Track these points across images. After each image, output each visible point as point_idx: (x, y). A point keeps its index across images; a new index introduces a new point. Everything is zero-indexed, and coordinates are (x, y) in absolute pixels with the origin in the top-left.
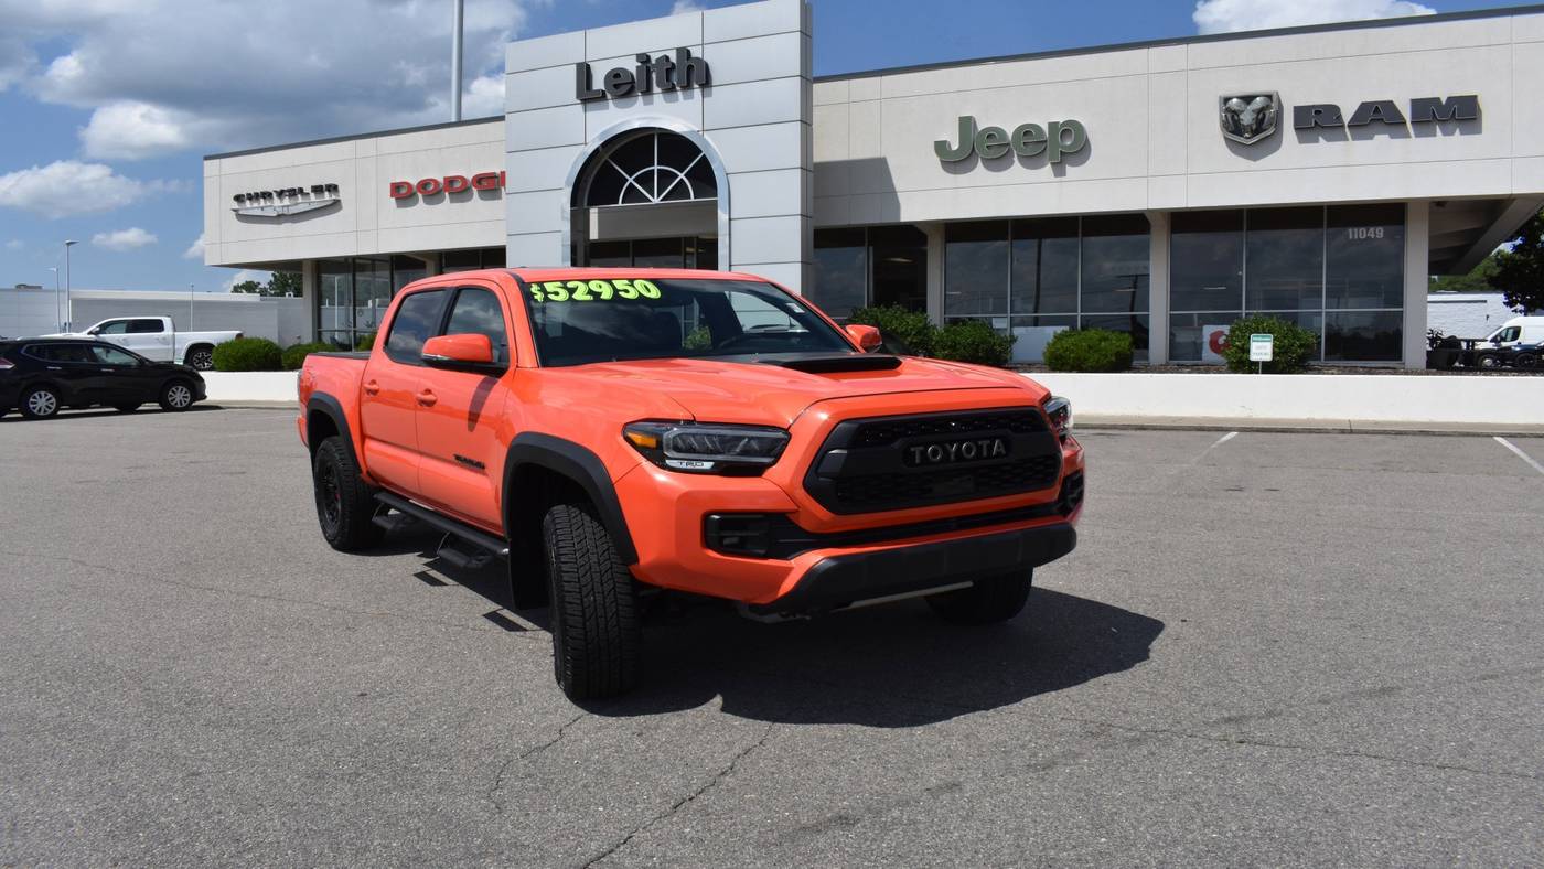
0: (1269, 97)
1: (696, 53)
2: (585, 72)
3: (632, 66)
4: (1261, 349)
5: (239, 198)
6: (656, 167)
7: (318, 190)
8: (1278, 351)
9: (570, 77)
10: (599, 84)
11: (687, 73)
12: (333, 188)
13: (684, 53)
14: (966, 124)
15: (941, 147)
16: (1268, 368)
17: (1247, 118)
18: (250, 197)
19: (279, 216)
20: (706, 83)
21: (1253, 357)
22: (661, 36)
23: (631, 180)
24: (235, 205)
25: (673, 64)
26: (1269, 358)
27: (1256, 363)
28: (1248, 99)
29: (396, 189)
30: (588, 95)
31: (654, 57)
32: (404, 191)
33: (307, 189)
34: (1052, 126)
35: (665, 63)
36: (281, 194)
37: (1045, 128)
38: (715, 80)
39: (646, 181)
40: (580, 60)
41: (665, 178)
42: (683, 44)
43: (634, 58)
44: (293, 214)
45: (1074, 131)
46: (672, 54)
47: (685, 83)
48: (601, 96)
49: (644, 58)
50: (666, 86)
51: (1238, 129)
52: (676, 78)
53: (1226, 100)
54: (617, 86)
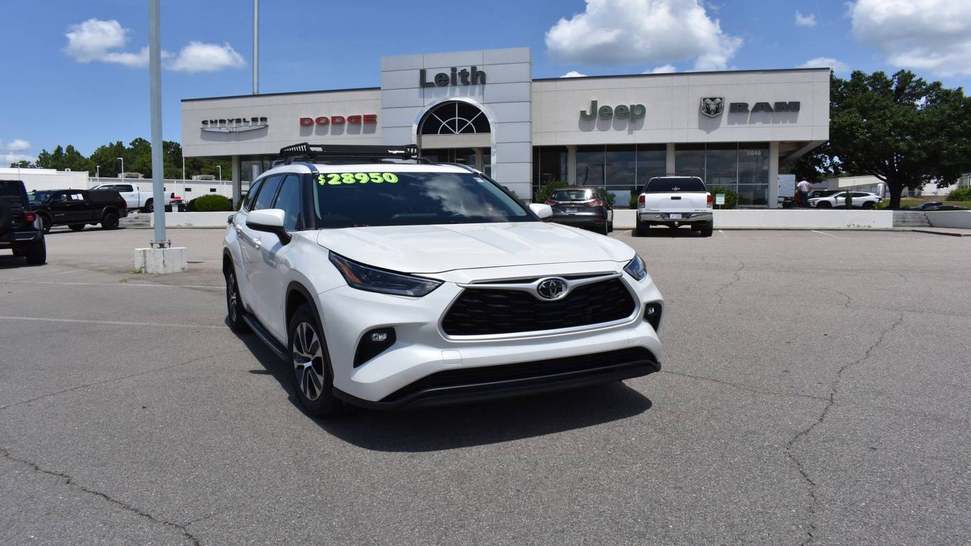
0: (721, 99)
1: (479, 69)
2: (423, 73)
3: (449, 73)
4: (721, 200)
5: (204, 122)
6: (457, 118)
7: (255, 120)
8: (727, 201)
9: (416, 76)
10: (430, 78)
11: (476, 77)
12: (263, 119)
13: (474, 68)
14: (594, 104)
15: (583, 113)
16: (723, 207)
17: (713, 107)
18: (212, 122)
19: (230, 132)
20: (483, 82)
21: (717, 203)
22: (464, 60)
23: (444, 123)
24: (202, 126)
25: (468, 73)
26: (723, 203)
27: (718, 205)
28: (713, 99)
29: (302, 120)
30: (424, 84)
31: (459, 69)
32: (306, 122)
33: (249, 119)
34: (632, 106)
35: (464, 74)
36: (231, 121)
37: (629, 107)
38: (488, 80)
39: (452, 124)
40: (422, 68)
41: (462, 123)
42: (473, 64)
43: (450, 69)
44: (239, 132)
45: (642, 109)
46: (469, 70)
47: (474, 82)
48: (431, 85)
49: (454, 70)
50: (465, 83)
51: (708, 111)
52: (469, 79)
53: (704, 99)
54: (440, 81)
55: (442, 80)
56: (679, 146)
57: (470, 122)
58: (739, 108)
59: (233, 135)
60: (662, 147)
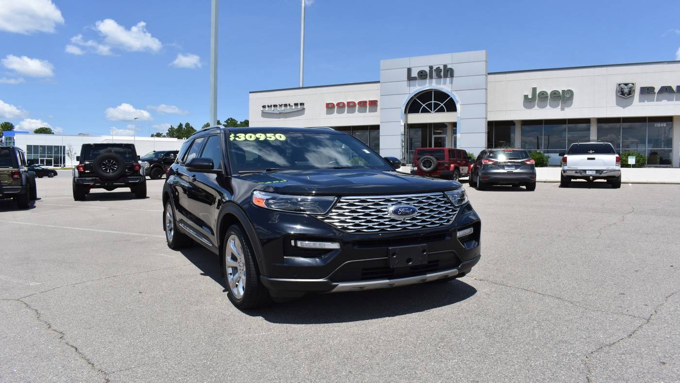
0: (633, 84)
1: (449, 66)
2: (409, 70)
3: (427, 70)
4: (632, 160)
5: (264, 107)
6: (433, 102)
7: (296, 105)
8: (637, 161)
9: (405, 72)
10: (414, 74)
11: (447, 72)
12: (302, 104)
13: (445, 66)
14: (534, 89)
15: (526, 97)
16: (634, 166)
17: (626, 90)
18: (268, 106)
19: (280, 113)
20: (452, 76)
21: (629, 163)
22: (438, 61)
23: (424, 105)
24: (262, 109)
25: (441, 69)
26: (634, 163)
27: (630, 165)
28: (626, 85)
29: (328, 105)
30: (410, 78)
31: (435, 67)
32: (330, 106)
33: (292, 104)
34: (563, 91)
35: (438, 70)
36: (281, 106)
37: (561, 92)
38: (455, 75)
40: (409, 67)
41: (436, 105)
42: (445, 63)
43: (428, 67)
44: (286, 113)
45: (570, 93)
46: (442, 67)
47: (446, 76)
48: (415, 79)
49: (431, 67)
50: (439, 77)
51: (623, 93)
52: (442, 74)
53: (619, 85)
54: (421, 76)
55: (422, 75)
56: (600, 121)
57: (442, 104)
58: (647, 91)
60: (587, 121)
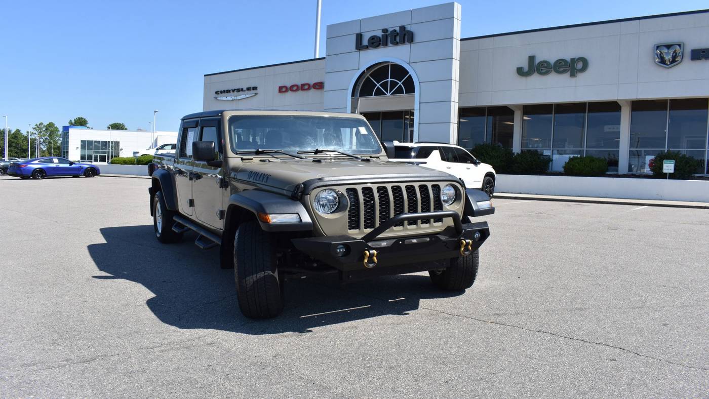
0: (679, 45)
1: (408, 28)
3: (379, 34)
4: (669, 167)
5: (217, 93)
6: (389, 80)
7: (249, 89)
8: (676, 168)
9: (353, 40)
11: (404, 37)
12: (255, 88)
13: (403, 28)
14: (532, 59)
15: (520, 69)
16: (672, 176)
18: (222, 92)
19: (233, 100)
20: (411, 41)
21: (664, 171)
23: (378, 85)
24: (216, 95)
25: (398, 33)
26: (672, 171)
27: (666, 174)
28: (668, 47)
29: (280, 88)
30: (360, 46)
31: (390, 30)
32: (284, 89)
33: (245, 89)
34: (572, 59)
35: (394, 33)
36: (234, 91)
37: (569, 60)
38: (416, 38)
39: (385, 86)
40: (358, 32)
41: (393, 84)
42: (401, 24)
43: (381, 31)
44: (239, 100)
45: (585, 63)
46: (398, 29)
47: (403, 42)
48: (367, 47)
49: (385, 31)
50: (395, 43)
51: (663, 61)
52: (398, 39)
53: (658, 47)
54: (373, 43)
57: (400, 83)
59: (234, 102)
